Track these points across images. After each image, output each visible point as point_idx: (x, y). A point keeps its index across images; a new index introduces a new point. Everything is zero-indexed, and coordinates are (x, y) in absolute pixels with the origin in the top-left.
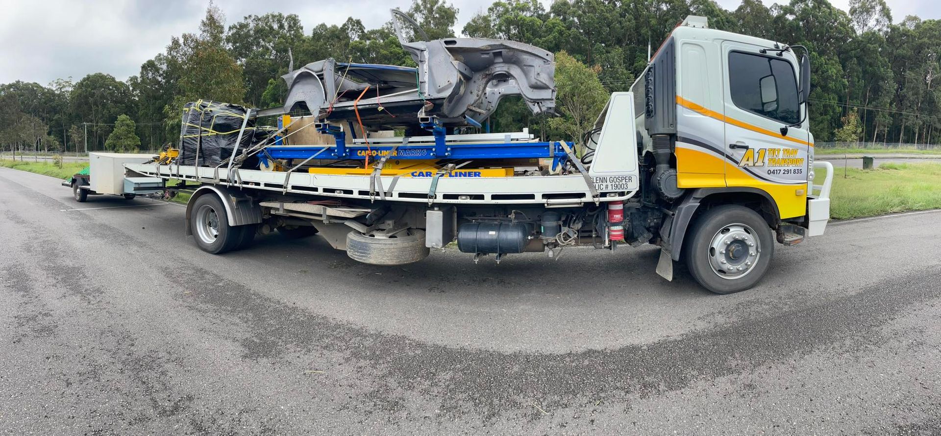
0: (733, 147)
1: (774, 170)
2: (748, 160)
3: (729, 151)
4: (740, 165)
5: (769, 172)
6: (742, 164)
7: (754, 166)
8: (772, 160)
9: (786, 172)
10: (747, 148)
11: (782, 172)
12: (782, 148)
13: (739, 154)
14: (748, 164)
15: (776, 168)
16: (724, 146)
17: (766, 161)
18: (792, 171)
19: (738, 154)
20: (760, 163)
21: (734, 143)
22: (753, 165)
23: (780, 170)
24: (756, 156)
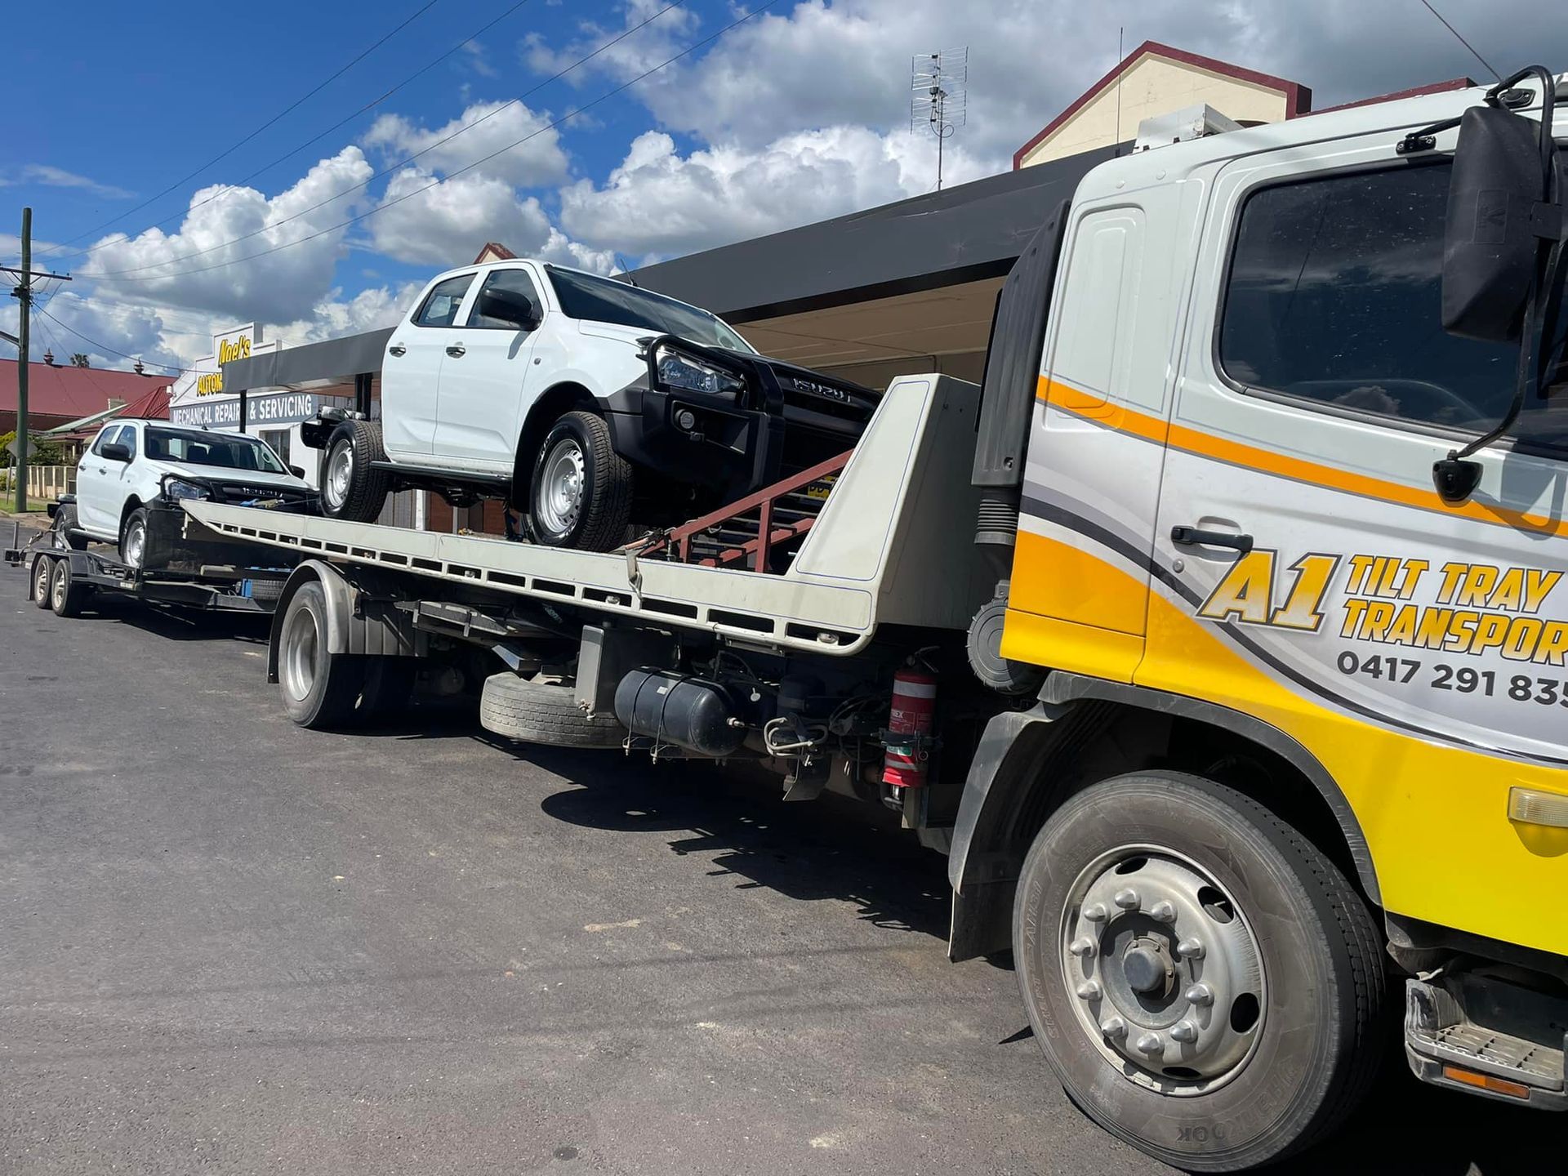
0: (1181, 536)
1: (1376, 660)
2: (1242, 595)
3: (1168, 554)
4: (1207, 611)
5: (1347, 663)
6: (1216, 608)
7: (1269, 621)
8: (1363, 609)
9: (1454, 681)
10: (1244, 545)
11: (1426, 673)
12: (1440, 557)
13: (1211, 572)
14: (1241, 613)
15: (1385, 652)
16: (1150, 530)
17: (1335, 607)
18: (1502, 685)
19: (1200, 571)
20: (1299, 615)
21: (1190, 523)
22: (1263, 619)
23: (1416, 666)
24: (1285, 582)
